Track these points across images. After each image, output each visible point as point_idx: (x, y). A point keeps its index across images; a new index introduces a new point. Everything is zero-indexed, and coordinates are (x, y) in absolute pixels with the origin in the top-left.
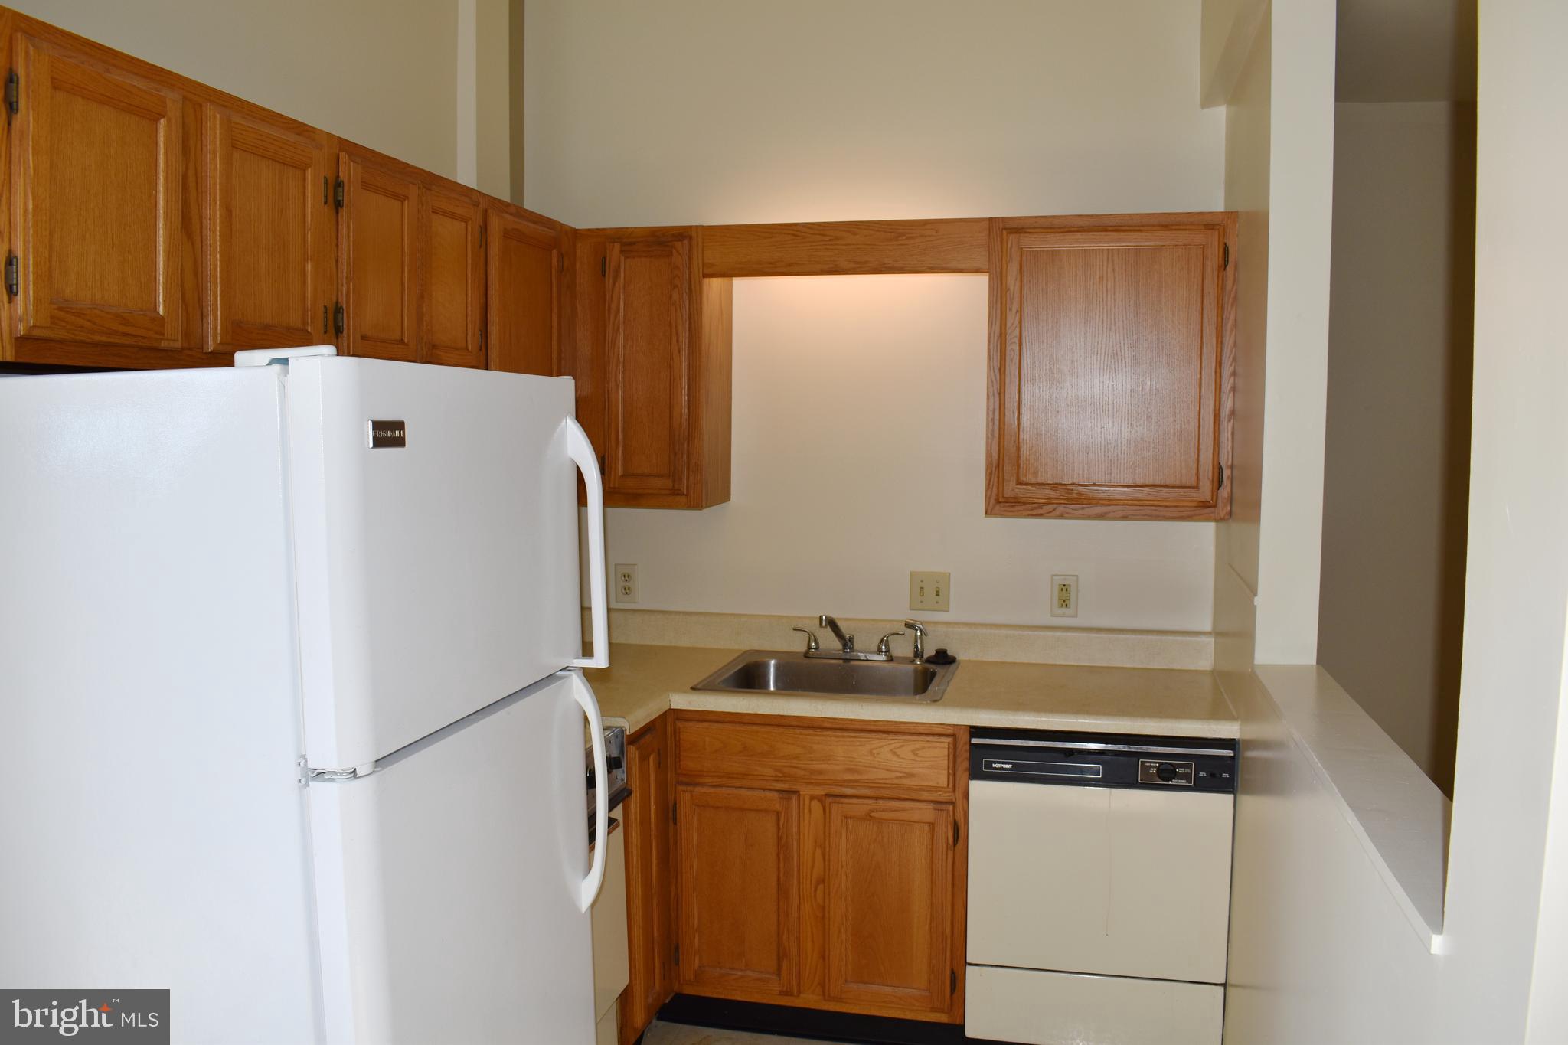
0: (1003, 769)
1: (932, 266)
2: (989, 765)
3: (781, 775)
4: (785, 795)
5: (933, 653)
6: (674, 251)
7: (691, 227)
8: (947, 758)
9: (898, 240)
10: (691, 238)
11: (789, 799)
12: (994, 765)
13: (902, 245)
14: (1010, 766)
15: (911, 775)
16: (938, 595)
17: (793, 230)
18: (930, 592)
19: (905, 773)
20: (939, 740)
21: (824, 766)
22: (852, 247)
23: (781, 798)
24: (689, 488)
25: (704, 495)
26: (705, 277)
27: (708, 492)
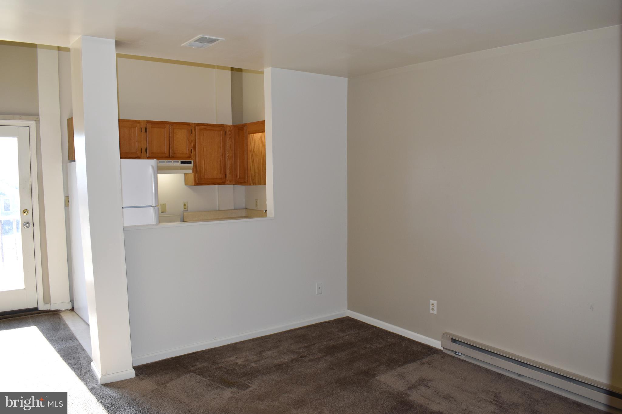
6: (244, 129)
24: (247, 181)
25: (251, 183)
26: (249, 134)
27: (254, 182)
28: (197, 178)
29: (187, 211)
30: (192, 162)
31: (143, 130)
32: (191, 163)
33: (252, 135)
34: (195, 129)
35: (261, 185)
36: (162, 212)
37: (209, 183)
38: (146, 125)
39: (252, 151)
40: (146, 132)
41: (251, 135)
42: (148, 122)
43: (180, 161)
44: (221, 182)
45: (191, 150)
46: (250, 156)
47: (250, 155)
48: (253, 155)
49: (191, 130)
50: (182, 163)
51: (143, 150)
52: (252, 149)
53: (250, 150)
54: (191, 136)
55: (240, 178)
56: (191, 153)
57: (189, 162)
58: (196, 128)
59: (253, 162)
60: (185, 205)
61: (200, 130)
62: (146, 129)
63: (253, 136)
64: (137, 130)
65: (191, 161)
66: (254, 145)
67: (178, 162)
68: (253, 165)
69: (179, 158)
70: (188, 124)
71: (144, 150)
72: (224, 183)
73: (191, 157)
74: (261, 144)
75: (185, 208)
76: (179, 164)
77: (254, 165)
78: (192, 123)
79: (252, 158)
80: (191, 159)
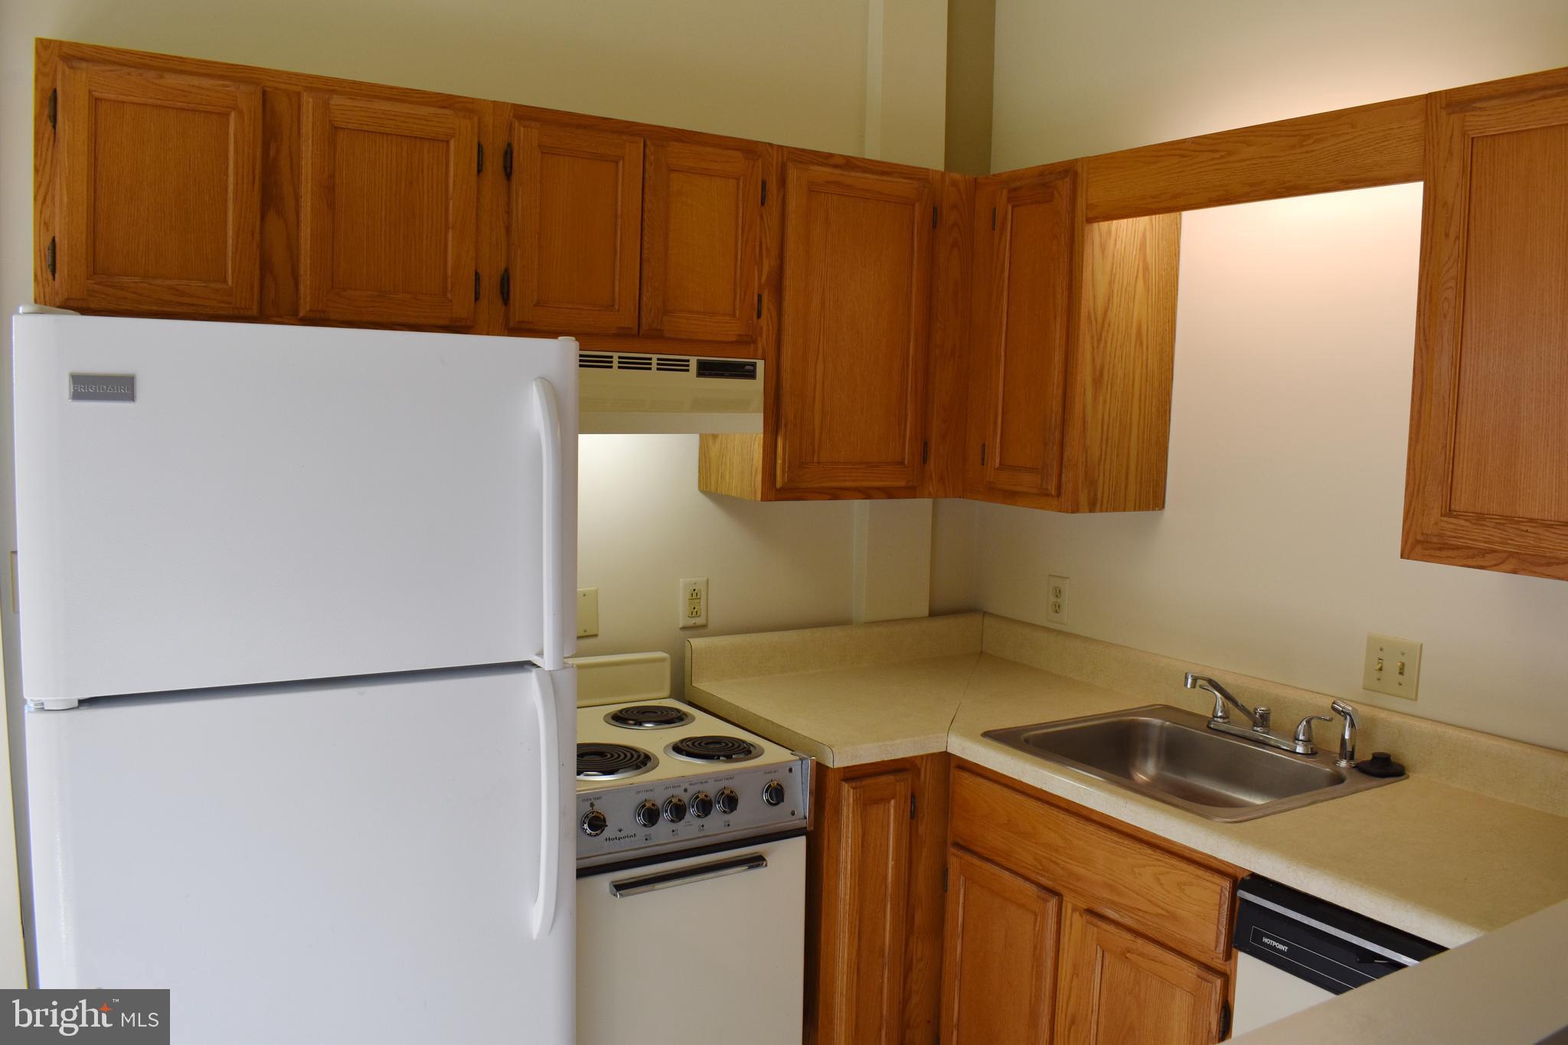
0: (1274, 948)
1: (1345, 178)
2: (1258, 937)
3: (1040, 867)
4: (1043, 894)
5: (1369, 757)
6: (1056, 193)
7: (1076, 160)
8: (1217, 908)
9: (1303, 146)
10: (1076, 173)
11: (1045, 901)
12: (1265, 940)
13: (1307, 152)
14: (1284, 948)
15: (1173, 917)
16: (1401, 673)
17: (1180, 149)
18: (1391, 667)
19: (1167, 911)
20: (1211, 879)
21: (1082, 871)
22: (1247, 162)
23: (1038, 897)
24: (1059, 487)
25: (1083, 499)
26: (1091, 220)
27: (1096, 495)
28: (779, 462)
29: (704, 626)
30: (760, 365)
31: (494, 164)
32: (751, 375)
33: (1104, 225)
34: (783, 182)
35: (1124, 510)
36: (579, 638)
37: (842, 489)
38: (511, 128)
39: (1100, 320)
40: (508, 172)
41: (1095, 225)
42: (525, 114)
43: (693, 362)
44: (902, 484)
45: (760, 297)
46: (1088, 347)
47: (1088, 339)
48: (1099, 340)
49: (764, 183)
50: (706, 370)
51: (485, 282)
52: (1100, 313)
53: (1089, 317)
54: (762, 217)
55: (1003, 466)
56: (759, 316)
57: (744, 365)
58: (793, 174)
59: (1098, 381)
60: (694, 595)
61: (812, 189)
62: (508, 154)
63: (1109, 232)
64: (459, 161)
65: (754, 365)
66: (1111, 283)
67: (683, 367)
68: (1095, 397)
69: (690, 344)
70: (750, 149)
71: (490, 284)
72: (913, 488)
73: (755, 342)
74: (1140, 282)
75: (694, 613)
76: (689, 381)
77: (1101, 399)
78: (770, 145)
79: (1093, 359)
80: (756, 349)
